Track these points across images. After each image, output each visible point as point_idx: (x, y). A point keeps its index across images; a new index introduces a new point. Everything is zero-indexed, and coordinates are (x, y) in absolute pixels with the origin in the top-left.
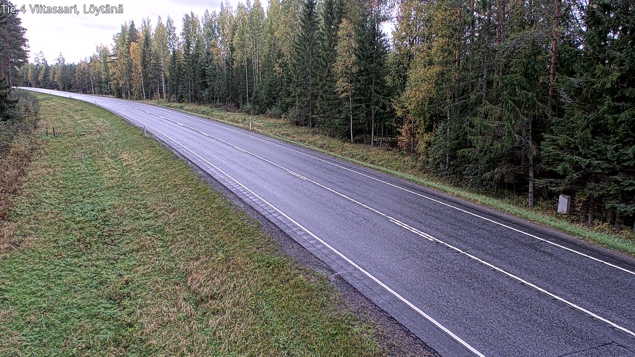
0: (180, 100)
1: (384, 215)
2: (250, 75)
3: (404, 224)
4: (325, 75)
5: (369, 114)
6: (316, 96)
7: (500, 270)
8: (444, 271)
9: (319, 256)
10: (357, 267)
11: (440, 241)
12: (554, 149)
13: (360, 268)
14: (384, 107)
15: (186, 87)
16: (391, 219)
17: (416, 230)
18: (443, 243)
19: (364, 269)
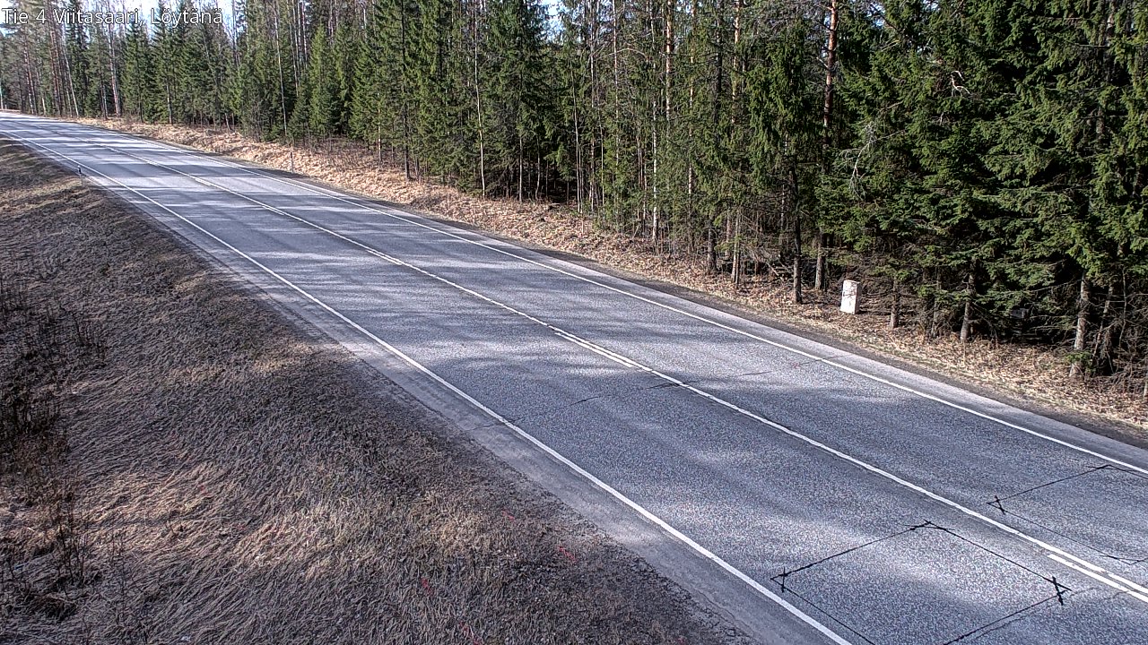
0: (153, 115)
1: (545, 324)
2: (288, 68)
3: (583, 341)
4: (433, 68)
5: (513, 141)
6: (417, 108)
7: (747, 413)
8: (653, 419)
9: (430, 403)
10: (501, 419)
11: (644, 368)
12: (835, 199)
13: (506, 421)
14: (541, 130)
15: (160, 92)
16: (558, 332)
17: (602, 349)
18: (649, 370)
19: (512, 422)
